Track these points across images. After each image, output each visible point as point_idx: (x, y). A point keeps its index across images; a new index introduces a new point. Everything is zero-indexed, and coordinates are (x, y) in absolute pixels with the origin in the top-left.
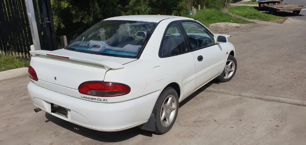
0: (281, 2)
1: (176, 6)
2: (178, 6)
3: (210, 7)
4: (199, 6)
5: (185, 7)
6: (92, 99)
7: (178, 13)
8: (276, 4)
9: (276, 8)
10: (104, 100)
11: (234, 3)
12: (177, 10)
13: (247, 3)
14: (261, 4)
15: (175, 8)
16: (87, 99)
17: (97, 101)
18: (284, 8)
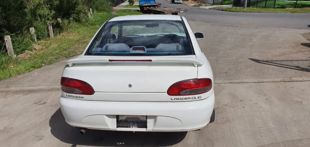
0: (159, 6)
1: (74, 10)
2: (76, 9)
3: (100, 11)
4: (91, 9)
5: (83, 10)
6: (185, 99)
7: (77, 17)
8: (156, 7)
9: (160, 10)
10: (199, 97)
11: (115, 7)
12: (76, 13)
13: (126, 6)
14: (145, 8)
15: (74, 11)
16: (179, 100)
17: (191, 100)
18: (168, 11)
